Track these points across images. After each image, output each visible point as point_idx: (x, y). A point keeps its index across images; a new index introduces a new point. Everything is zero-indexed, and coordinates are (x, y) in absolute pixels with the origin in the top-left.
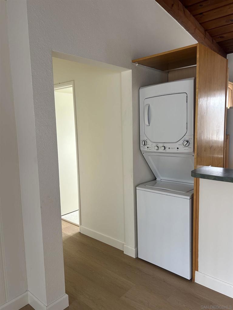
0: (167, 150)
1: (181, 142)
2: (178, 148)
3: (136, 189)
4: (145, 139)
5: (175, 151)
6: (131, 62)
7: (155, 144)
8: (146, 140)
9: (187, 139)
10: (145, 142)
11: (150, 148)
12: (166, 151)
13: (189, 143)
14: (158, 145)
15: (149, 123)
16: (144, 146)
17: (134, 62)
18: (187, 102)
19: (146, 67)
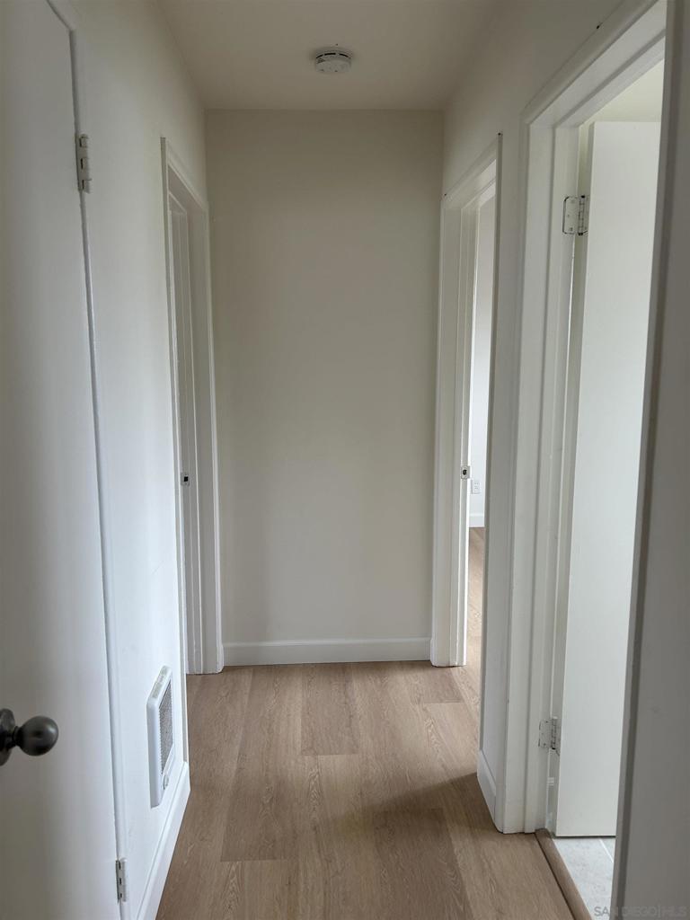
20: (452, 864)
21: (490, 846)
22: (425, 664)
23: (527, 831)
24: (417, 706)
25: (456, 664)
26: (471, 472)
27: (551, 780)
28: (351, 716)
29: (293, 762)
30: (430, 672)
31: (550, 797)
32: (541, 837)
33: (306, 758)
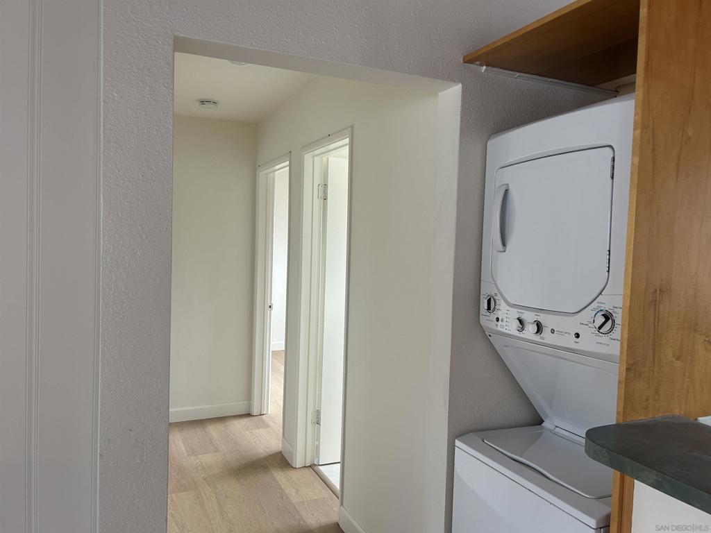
0: (547, 336)
1: (589, 313)
2: (577, 336)
3: (454, 446)
4: (492, 291)
5: (570, 342)
6: (462, 61)
7: (516, 310)
8: (493, 294)
9: (607, 307)
10: (492, 300)
11: (502, 321)
12: (543, 338)
13: (613, 321)
14: (523, 317)
15: (504, 244)
16: (488, 314)
17: (469, 60)
18: (612, 178)
19: (518, 74)
20: (275, 480)
21: (291, 473)
22: (249, 415)
23: (307, 465)
24: (247, 432)
25: (265, 413)
26: (274, 307)
27: (317, 443)
28: (211, 440)
29: (184, 460)
30: (251, 418)
31: (317, 449)
32: (312, 467)
33: (191, 457)
